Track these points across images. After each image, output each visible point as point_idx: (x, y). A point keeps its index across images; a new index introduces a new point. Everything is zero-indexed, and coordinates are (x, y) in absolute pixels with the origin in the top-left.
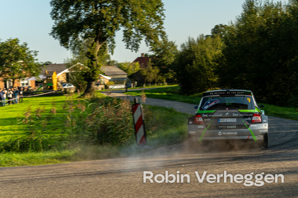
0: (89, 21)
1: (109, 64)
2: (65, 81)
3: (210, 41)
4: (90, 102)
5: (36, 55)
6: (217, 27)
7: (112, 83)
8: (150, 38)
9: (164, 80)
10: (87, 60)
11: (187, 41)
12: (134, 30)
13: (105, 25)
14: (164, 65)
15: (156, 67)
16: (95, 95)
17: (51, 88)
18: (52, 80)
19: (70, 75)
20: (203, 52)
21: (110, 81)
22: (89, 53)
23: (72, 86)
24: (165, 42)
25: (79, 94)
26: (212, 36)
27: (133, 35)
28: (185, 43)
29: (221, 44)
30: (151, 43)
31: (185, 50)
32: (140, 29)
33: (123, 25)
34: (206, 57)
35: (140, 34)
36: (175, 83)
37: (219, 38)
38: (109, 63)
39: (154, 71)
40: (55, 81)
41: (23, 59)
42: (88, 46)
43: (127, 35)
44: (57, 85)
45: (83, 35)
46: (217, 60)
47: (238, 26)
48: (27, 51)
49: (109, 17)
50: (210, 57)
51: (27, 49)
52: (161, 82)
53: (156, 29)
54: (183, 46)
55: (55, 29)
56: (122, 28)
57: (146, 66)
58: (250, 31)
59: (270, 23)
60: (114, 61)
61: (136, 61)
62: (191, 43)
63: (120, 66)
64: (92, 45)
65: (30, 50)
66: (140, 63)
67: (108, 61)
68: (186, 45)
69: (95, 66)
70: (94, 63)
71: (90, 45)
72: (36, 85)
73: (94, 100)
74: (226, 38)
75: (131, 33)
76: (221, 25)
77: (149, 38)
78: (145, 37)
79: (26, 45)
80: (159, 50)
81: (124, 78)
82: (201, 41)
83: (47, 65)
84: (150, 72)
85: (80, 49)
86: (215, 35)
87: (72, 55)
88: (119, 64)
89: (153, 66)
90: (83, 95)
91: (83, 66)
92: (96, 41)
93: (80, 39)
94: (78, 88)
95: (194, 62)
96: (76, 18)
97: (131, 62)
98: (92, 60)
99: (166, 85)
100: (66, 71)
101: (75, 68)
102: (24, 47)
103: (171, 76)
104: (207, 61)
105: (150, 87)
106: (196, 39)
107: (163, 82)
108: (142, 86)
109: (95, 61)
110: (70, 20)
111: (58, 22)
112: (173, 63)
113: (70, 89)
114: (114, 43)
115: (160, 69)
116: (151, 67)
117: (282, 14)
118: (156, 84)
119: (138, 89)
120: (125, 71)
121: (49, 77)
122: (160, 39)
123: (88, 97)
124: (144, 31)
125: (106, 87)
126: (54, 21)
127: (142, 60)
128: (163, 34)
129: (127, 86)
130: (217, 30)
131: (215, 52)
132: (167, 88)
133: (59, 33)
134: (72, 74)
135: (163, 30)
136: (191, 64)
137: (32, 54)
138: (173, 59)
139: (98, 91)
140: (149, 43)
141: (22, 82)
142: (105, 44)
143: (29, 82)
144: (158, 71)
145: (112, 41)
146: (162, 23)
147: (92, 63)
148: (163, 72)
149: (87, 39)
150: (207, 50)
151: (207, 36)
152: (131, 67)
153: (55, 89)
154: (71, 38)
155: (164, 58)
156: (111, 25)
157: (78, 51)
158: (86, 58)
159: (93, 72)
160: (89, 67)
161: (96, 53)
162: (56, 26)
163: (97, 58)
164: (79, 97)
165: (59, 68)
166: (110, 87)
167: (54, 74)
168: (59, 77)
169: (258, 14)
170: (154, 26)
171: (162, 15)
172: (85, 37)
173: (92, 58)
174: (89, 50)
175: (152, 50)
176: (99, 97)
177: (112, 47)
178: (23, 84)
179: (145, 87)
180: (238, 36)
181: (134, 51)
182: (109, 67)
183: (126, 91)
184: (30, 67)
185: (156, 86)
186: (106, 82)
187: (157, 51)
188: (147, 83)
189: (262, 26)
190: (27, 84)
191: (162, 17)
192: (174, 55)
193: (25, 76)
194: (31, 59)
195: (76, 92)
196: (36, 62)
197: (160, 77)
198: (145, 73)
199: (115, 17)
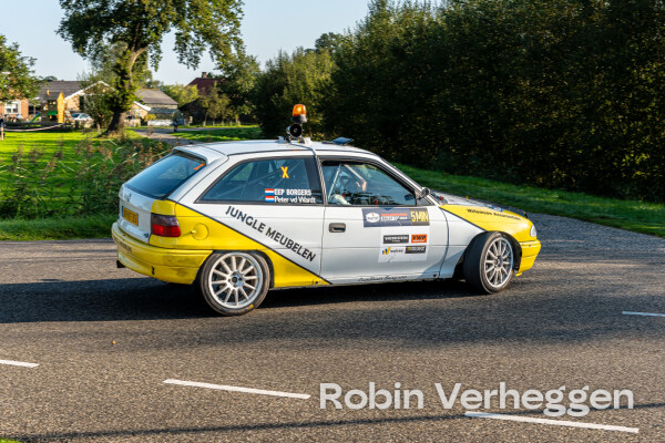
0: (121, 14)
1: (148, 86)
2: (78, 109)
3: (312, 59)
4: (120, 144)
5: (32, 64)
6: (324, 36)
7: (153, 116)
8: (218, 48)
9: (237, 117)
10: (114, 78)
11: (277, 56)
12: (192, 34)
13: (146, 22)
14: (237, 92)
15: (224, 96)
16: (125, 134)
17: (55, 118)
18: (56, 106)
19: (85, 99)
20: (301, 76)
21: (149, 113)
22: (118, 66)
23: (89, 118)
24: (241, 56)
25: (99, 131)
26: (317, 52)
27: (191, 42)
28: (272, 59)
29: (330, 64)
30: (219, 55)
31: (272, 71)
32: (202, 32)
33: (175, 24)
34: (304, 84)
35: (201, 40)
36: (254, 122)
37: (327, 54)
38: (150, 83)
39: (221, 101)
40: (61, 108)
41: (10, 70)
42: (117, 56)
43: (182, 41)
44: (65, 115)
45: (111, 36)
46: (323, 89)
47: (358, 37)
48: (18, 57)
49: (153, 10)
50: (312, 85)
51: (18, 54)
52: (230, 119)
53: (229, 33)
54: (269, 63)
55: (65, 24)
56: (174, 30)
57: (208, 92)
58: (377, 46)
59: (411, 35)
60: (157, 82)
61: (192, 83)
62: (282, 61)
63: (167, 91)
64: (125, 53)
65: (22, 55)
66: (198, 87)
67: (148, 80)
68: (274, 63)
69: (127, 86)
70: (126, 82)
71: (121, 53)
72: (30, 113)
73: (124, 142)
74: (338, 55)
75: (187, 38)
76: (331, 34)
77: (216, 47)
78: (210, 46)
79: (17, 46)
80: (231, 69)
81: (172, 110)
82: (298, 58)
83: (49, 81)
84: (215, 102)
85: (105, 60)
86: (321, 49)
87: (91, 67)
88: (165, 87)
89: (219, 93)
90: (106, 134)
91: (108, 87)
92: (130, 48)
93: (105, 42)
94: (98, 121)
95: (285, 91)
96: (99, 9)
97: (185, 85)
98: (123, 78)
99: (239, 125)
100: (81, 93)
101: (95, 89)
102: (14, 50)
103: (247, 110)
104: (306, 90)
105: (214, 126)
106: (290, 55)
107: (234, 121)
108: (201, 123)
109: (128, 79)
110: (90, 12)
111: (70, 12)
112: (252, 91)
113: (84, 122)
114: (160, 52)
115: (231, 98)
116: (217, 95)
117: (431, 22)
118: (222, 123)
119: (195, 128)
120: (175, 98)
121: (52, 101)
122: (233, 51)
123: (113, 137)
124: (209, 36)
125: (144, 123)
126: (64, 11)
127: (203, 83)
128: (239, 42)
129: (176, 123)
130: (324, 42)
131: (320, 75)
132: (240, 130)
133: (71, 31)
134: (89, 99)
135: (238, 36)
136: (281, 94)
137: (26, 62)
138: (252, 85)
139: (130, 128)
140: (215, 57)
141: (7, 106)
142: (146, 53)
143: (19, 108)
144: (227, 101)
145: (157, 48)
146: (238, 24)
147: (122, 83)
148: (236, 102)
149: (116, 45)
150: (307, 72)
151: (308, 50)
152: (184, 93)
153: (61, 120)
154: (90, 41)
155: (238, 82)
156: (156, 23)
157: (100, 62)
158: (113, 73)
159: (123, 97)
160: (118, 88)
161: (130, 68)
162: (66, 20)
163: (131, 74)
164: (99, 136)
165: (68, 87)
166: (149, 123)
167: (61, 97)
168: (67, 103)
169: (392, 20)
170: (225, 29)
171: (240, 11)
172: (113, 41)
173: (123, 74)
174: (118, 61)
175: (220, 68)
176: (132, 137)
177: (157, 59)
178: (9, 110)
179: (205, 126)
180: (358, 53)
181: (191, 68)
182: (149, 91)
183: (175, 131)
184: (21, 83)
185: (222, 126)
186: (143, 114)
187: (228, 69)
188: (210, 120)
189: (396, 39)
190: (15, 110)
191: (239, 15)
192: (254, 78)
193: (13, 98)
194: (25, 70)
195: (94, 127)
196: (31, 75)
197: (230, 112)
198: (206, 103)
199: (163, 10)
